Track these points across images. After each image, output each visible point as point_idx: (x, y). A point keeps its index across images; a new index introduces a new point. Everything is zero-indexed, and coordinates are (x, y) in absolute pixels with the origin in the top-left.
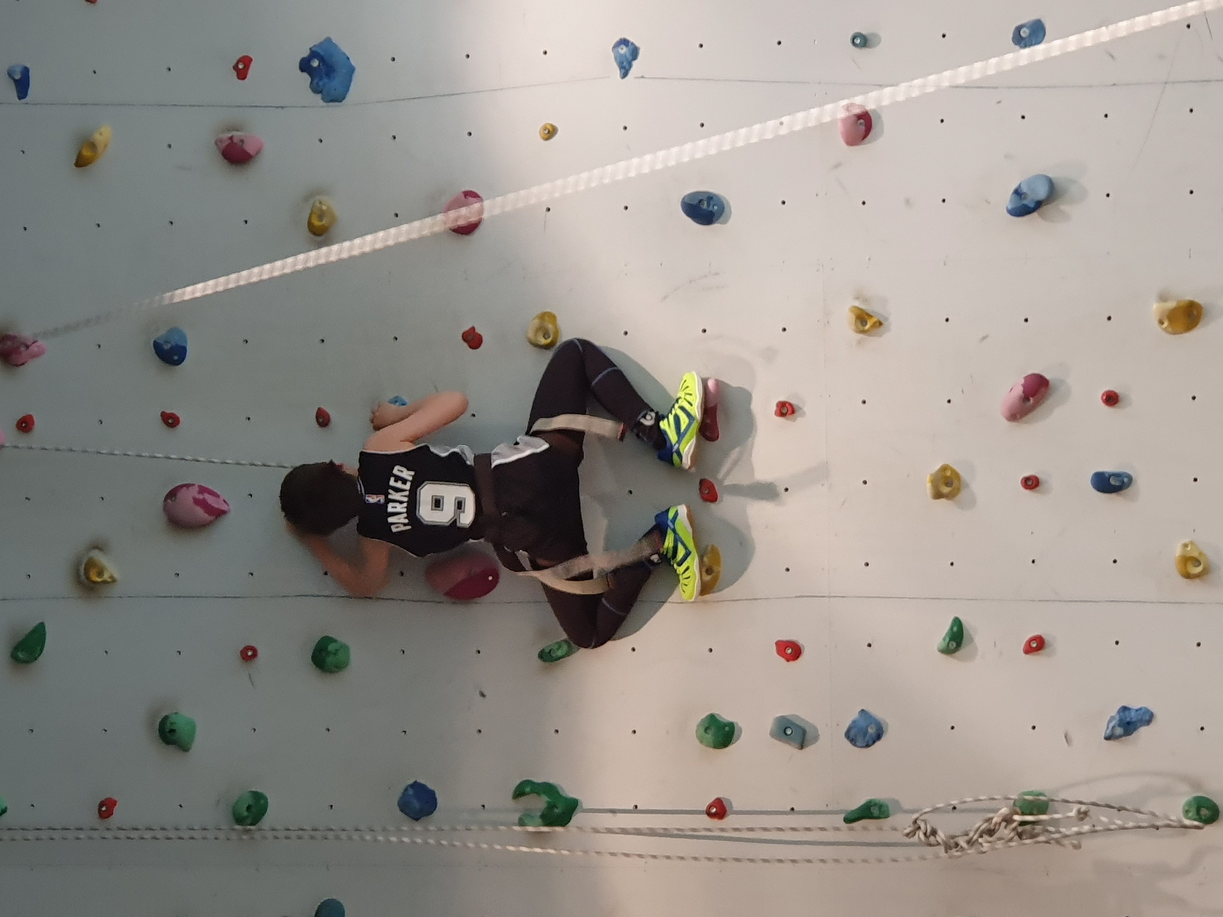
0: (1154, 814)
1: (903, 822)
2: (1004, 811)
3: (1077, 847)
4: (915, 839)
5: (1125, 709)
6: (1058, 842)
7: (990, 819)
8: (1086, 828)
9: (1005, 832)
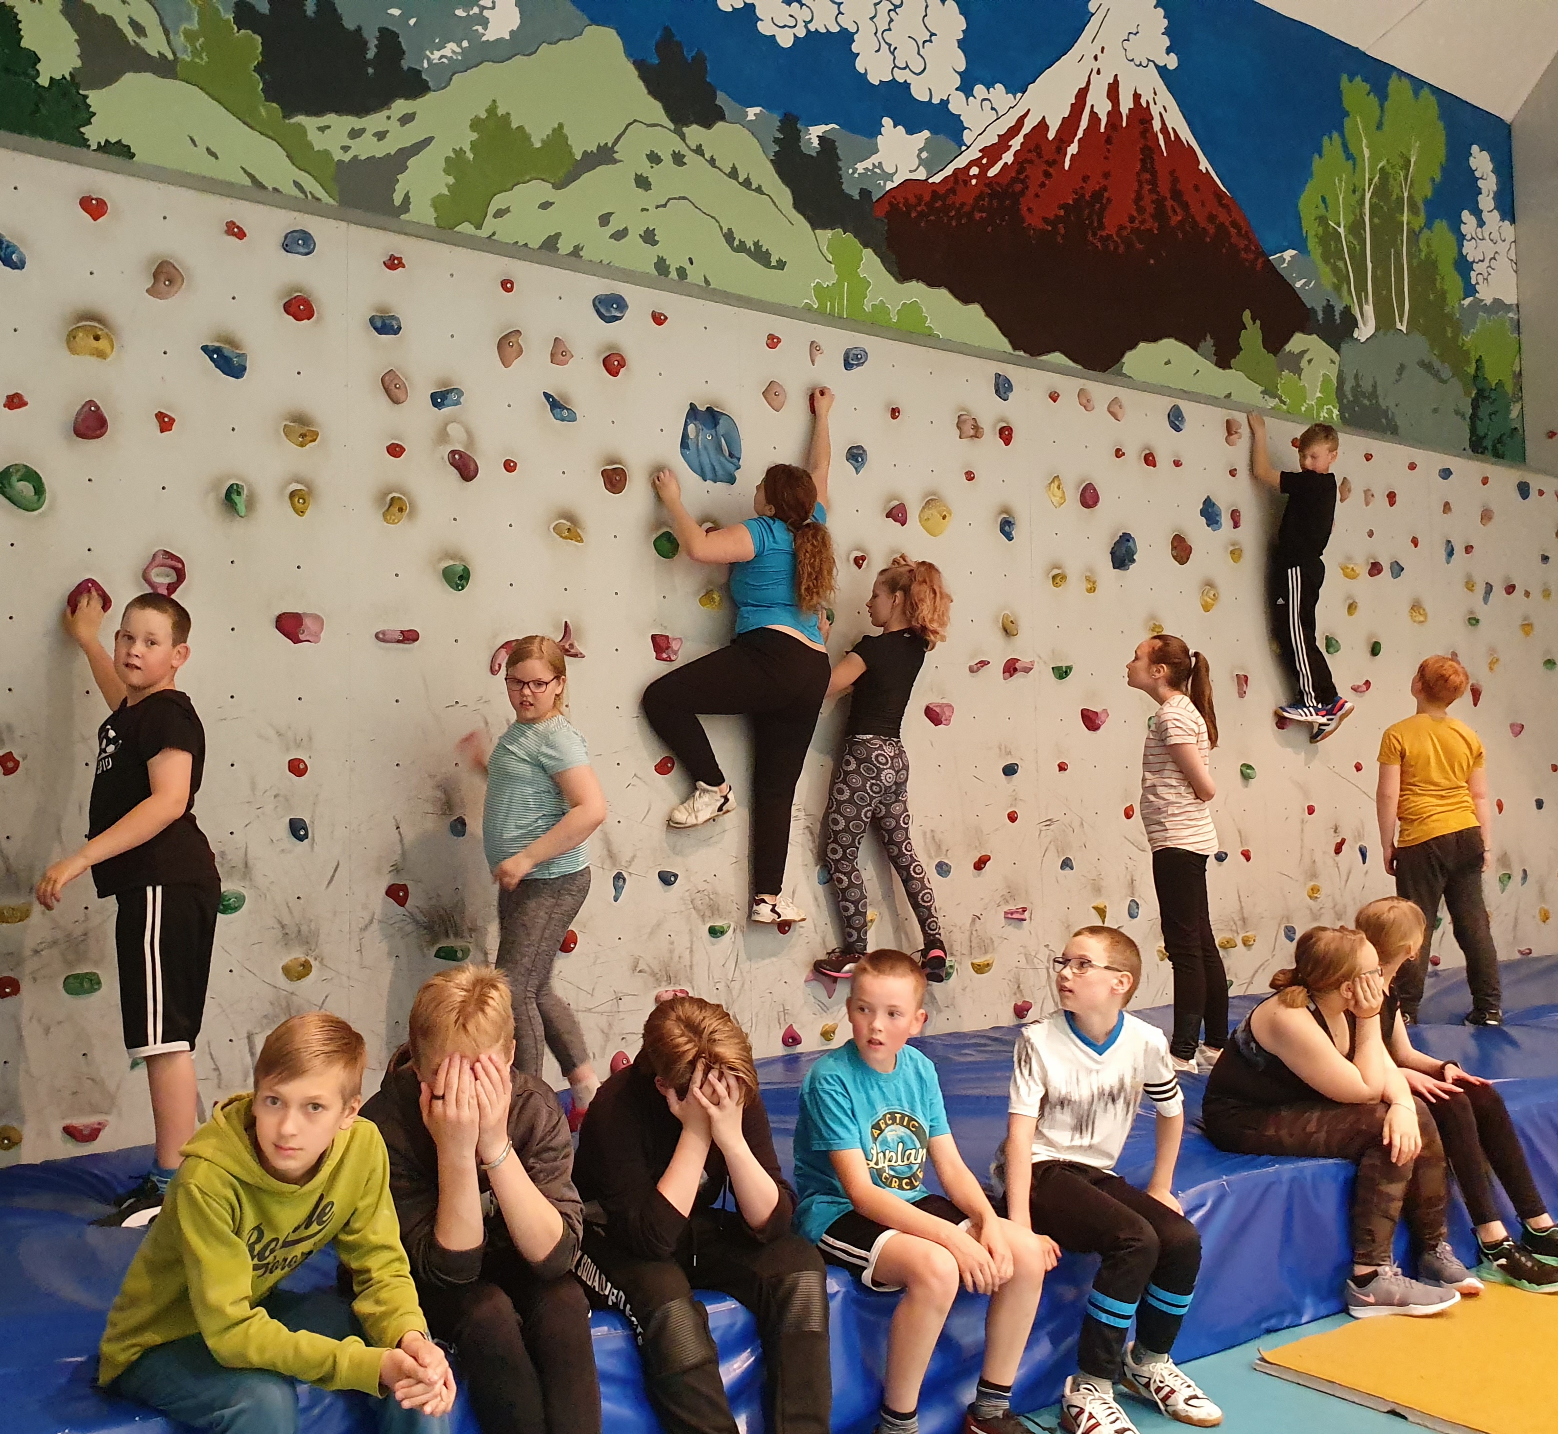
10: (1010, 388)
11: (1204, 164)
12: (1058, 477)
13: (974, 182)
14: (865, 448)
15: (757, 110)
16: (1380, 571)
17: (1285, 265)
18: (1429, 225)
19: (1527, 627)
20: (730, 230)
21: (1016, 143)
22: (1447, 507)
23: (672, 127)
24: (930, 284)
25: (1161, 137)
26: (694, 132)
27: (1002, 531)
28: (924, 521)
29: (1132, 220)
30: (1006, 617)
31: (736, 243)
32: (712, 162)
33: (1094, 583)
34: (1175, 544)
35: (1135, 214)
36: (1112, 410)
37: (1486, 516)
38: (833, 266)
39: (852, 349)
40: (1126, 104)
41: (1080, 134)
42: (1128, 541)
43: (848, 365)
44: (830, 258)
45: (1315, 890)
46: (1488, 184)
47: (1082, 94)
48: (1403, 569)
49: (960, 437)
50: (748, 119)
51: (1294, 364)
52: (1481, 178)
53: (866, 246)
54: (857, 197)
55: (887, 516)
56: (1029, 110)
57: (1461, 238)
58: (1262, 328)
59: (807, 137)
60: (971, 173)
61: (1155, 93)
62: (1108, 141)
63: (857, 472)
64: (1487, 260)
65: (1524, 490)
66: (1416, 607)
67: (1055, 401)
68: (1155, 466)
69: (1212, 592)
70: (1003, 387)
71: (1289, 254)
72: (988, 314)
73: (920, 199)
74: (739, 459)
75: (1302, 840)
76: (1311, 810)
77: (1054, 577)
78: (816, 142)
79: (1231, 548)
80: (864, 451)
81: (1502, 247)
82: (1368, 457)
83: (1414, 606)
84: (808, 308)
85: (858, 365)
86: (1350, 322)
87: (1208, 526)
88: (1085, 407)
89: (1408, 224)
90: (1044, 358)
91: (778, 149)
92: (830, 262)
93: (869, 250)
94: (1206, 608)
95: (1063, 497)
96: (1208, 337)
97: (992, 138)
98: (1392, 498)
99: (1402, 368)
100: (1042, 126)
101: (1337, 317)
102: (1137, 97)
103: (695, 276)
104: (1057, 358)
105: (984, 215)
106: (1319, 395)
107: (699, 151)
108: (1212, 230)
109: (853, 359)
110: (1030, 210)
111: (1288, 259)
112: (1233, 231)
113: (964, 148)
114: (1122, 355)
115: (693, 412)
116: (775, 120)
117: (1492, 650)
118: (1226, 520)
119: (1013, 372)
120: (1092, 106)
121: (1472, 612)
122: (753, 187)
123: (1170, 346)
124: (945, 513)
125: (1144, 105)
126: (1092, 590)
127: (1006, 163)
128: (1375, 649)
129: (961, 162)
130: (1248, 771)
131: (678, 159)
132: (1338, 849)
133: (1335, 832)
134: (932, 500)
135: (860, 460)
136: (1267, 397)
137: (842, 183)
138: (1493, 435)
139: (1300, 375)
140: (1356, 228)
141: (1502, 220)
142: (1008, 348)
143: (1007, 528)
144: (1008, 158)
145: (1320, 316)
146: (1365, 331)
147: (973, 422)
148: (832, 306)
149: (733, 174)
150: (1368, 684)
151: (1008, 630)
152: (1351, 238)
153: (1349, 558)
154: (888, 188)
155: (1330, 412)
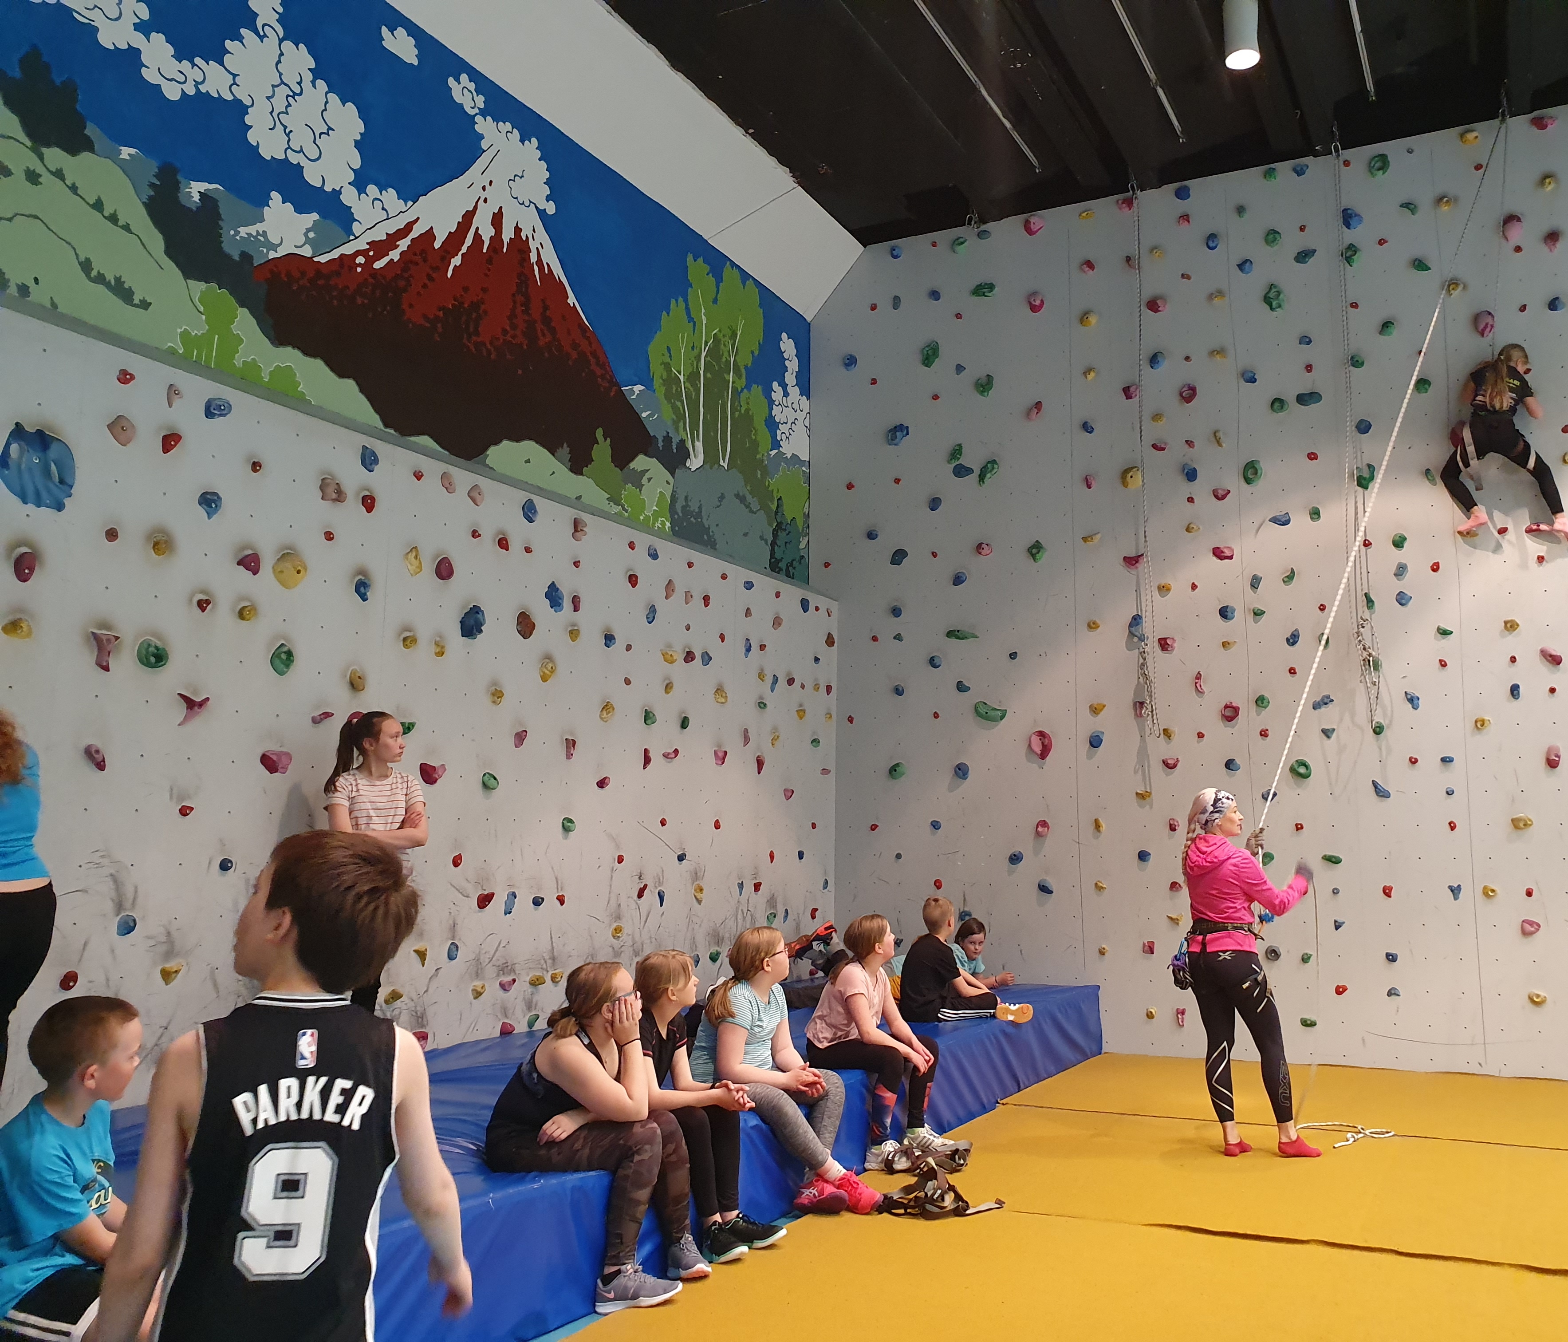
0: (1376, 710)
1: (1367, 615)
2: (1374, 653)
3: (1361, 682)
4: (1360, 620)
5: (1418, 699)
6: (1362, 674)
7: (1370, 648)
8: (1369, 685)
9: (1365, 654)
10: (376, 461)
11: (572, 300)
12: (416, 548)
13: (359, 270)
14: (221, 495)
15: (133, 151)
16: (693, 659)
17: (634, 397)
18: (748, 387)
19: (801, 713)
20: (88, 260)
21: (404, 244)
22: (748, 613)
23: (29, 143)
24: (306, 353)
25: (536, 268)
26: (55, 156)
27: (357, 590)
28: (278, 573)
29: (505, 332)
30: (354, 672)
31: (94, 273)
32: (74, 189)
33: (443, 647)
34: (520, 620)
35: (508, 328)
36: (472, 494)
37: (777, 622)
38: (204, 317)
39: (216, 399)
40: (508, 234)
41: (464, 249)
42: (477, 613)
43: (209, 414)
44: (202, 309)
45: (618, 930)
46: (793, 365)
47: (469, 216)
48: (711, 659)
49: (322, 499)
50: (121, 157)
51: (637, 480)
52: (788, 359)
53: (242, 306)
54: (236, 257)
55: (239, 564)
56: (418, 218)
57: (771, 402)
58: (612, 445)
59: (187, 190)
60: (357, 261)
61: (534, 231)
62: (490, 261)
63: (209, 518)
64: (789, 423)
65: (805, 605)
66: (720, 690)
67: (419, 480)
68: (507, 550)
69: (550, 665)
70: (369, 460)
71: (638, 388)
72: (362, 390)
73: (303, 273)
74: (71, 487)
75: (611, 886)
76: (620, 860)
77: (405, 639)
78: (196, 198)
79: (570, 629)
80: (219, 498)
81: (801, 416)
82: (690, 565)
83: (718, 689)
84: (172, 352)
85: (221, 415)
86: (684, 454)
87: (552, 607)
88: (446, 488)
89: (733, 383)
90: (412, 439)
91: (152, 193)
92: (200, 312)
93: (245, 310)
94: (544, 678)
95: (420, 567)
96: (565, 445)
97: (379, 235)
98: (706, 600)
99: (722, 497)
100: (429, 235)
101: (674, 447)
102: (518, 230)
103: (38, 295)
104: (426, 441)
105: (366, 301)
106: (655, 508)
107: (59, 174)
108: (574, 355)
109: (213, 409)
110: (411, 306)
111: (637, 392)
112: (592, 360)
113: (352, 237)
114: (486, 448)
115: (18, 432)
116: (153, 167)
117: (775, 730)
118: (567, 603)
119: (380, 448)
120: (477, 229)
121: (761, 698)
122: (120, 223)
123: (530, 448)
124: (299, 568)
125: (524, 239)
126: (441, 654)
127: (392, 260)
128: (684, 723)
129: (348, 249)
130: (569, 824)
131: (33, 177)
132: (640, 895)
133: (640, 878)
134: (288, 553)
135: (214, 506)
136: (612, 504)
137: (222, 242)
138: (787, 559)
139: (640, 491)
140: (693, 377)
141: (801, 394)
142: (380, 425)
143: (362, 589)
144: (395, 255)
145: (660, 444)
146: (696, 462)
147: (336, 487)
148: (199, 355)
149: (98, 206)
150: (676, 752)
151: (356, 684)
152: (687, 384)
153: (669, 646)
154: (270, 257)
155: (663, 524)
